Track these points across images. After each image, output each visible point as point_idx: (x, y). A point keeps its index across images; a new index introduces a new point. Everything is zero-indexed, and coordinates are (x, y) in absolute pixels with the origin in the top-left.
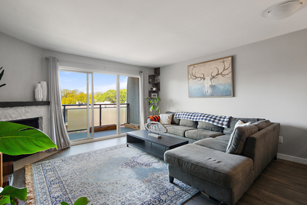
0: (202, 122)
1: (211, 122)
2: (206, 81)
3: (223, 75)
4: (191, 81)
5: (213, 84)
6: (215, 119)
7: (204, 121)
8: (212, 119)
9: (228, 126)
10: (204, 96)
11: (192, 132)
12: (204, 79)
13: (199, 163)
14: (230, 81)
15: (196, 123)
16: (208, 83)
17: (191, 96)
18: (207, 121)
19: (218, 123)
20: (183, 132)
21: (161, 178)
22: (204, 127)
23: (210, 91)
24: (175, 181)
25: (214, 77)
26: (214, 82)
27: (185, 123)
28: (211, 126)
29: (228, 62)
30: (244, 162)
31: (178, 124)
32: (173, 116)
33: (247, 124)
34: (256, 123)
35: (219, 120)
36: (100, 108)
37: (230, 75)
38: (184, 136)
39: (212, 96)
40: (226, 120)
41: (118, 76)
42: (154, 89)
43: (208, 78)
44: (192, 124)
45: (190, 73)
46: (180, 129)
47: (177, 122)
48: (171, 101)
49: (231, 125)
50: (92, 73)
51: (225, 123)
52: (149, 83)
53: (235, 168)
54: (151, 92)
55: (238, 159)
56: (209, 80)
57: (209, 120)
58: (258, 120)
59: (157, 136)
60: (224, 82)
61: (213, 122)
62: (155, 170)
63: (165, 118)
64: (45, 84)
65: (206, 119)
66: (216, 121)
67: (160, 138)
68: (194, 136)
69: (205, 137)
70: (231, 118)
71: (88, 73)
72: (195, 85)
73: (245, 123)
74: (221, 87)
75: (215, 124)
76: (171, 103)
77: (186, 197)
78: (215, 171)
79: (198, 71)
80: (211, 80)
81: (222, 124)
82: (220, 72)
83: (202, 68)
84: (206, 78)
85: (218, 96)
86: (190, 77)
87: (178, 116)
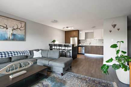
2: (9, 30)
3: (21, 30)
5: (14, 33)
10: (6, 40)
12: (7, 28)
14: (24, 34)
25: (14, 29)
29: (23, 25)
37: (24, 31)
56: (11, 30)
60: (21, 33)
74: (19, 36)
80: (13, 30)
82: (19, 28)
83: (5, 21)
84: (9, 28)
85: (17, 40)
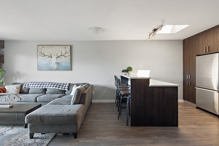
0: (50, 88)
1: (57, 88)
2: (53, 59)
3: (65, 57)
4: (40, 57)
5: (58, 61)
6: (60, 85)
7: (51, 87)
9: (69, 89)
10: (51, 69)
11: (43, 97)
12: (51, 57)
13: (57, 115)
14: (69, 61)
15: (45, 90)
16: (54, 60)
17: (39, 69)
18: (54, 88)
19: (62, 88)
20: (34, 98)
21: (20, 139)
22: (52, 92)
23: (56, 66)
24: (36, 135)
25: (58, 57)
26: (59, 60)
27: (34, 91)
28: (57, 91)
29: (68, 49)
30: (81, 107)
31: (28, 93)
32: (22, 86)
33: (80, 86)
34: (84, 86)
35: (63, 86)
37: (69, 57)
38: (36, 101)
39: (57, 69)
40: (67, 85)
43: (54, 57)
44: (42, 91)
45: (40, 51)
46: (30, 97)
47: (26, 91)
48: (18, 73)
49: (70, 88)
51: (66, 87)
53: (78, 111)
55: (78, 106)
57: (56, 87)
58: (84, 84)
59: (8, 106)
60: (65, 61)
61: (59, 87)
62: (12, 136)
65: (53, 86)
66: (61, 87)
67: (11, 107)
68: (45, 100)
69: (54, 98)
70: (70, 84)
72: (44, 61)
73: (78, 86)
74: (64, 64)
75: (60, 89)
76: (18, 75)
77: (47, 142)
78: (68, 116)
79: (47, 51)
80: (57, 58)
81: (65, 88)
82: (63, 54)
83: (50, 49)
84: (53, 57)
85: (61, 70)
86: (39, 54)
87: (27, 86)
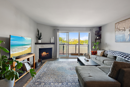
1: (123, 58)
4: (117, 32)
6: (127, 56)
8: (125, 56)
11: (106, 62)
12: (125, 30)
15: (116, 57)
16: (127, 33)
17: (116, 41)
31: (106, 57)
36: (76, 46)
38: (103, 63)
41: (79, 33)
42: (98, 38)
44: (113, 57)
45: (117, 27)
47: (106, 55)
48: (106, 44)
50: (68, 33)
52: (95, 35)
54: (96, 39)
56: (128, 31)
61: (125, 58)
63: (99, 52)
64: (53, 37)
65: (121, 56)
68: (108, 64)
71: (67, 33)
72: (119, 34)
79: (121, 26)
86: (116, 30)
87: (106, 52)
